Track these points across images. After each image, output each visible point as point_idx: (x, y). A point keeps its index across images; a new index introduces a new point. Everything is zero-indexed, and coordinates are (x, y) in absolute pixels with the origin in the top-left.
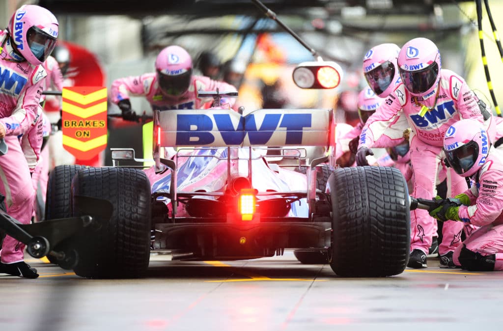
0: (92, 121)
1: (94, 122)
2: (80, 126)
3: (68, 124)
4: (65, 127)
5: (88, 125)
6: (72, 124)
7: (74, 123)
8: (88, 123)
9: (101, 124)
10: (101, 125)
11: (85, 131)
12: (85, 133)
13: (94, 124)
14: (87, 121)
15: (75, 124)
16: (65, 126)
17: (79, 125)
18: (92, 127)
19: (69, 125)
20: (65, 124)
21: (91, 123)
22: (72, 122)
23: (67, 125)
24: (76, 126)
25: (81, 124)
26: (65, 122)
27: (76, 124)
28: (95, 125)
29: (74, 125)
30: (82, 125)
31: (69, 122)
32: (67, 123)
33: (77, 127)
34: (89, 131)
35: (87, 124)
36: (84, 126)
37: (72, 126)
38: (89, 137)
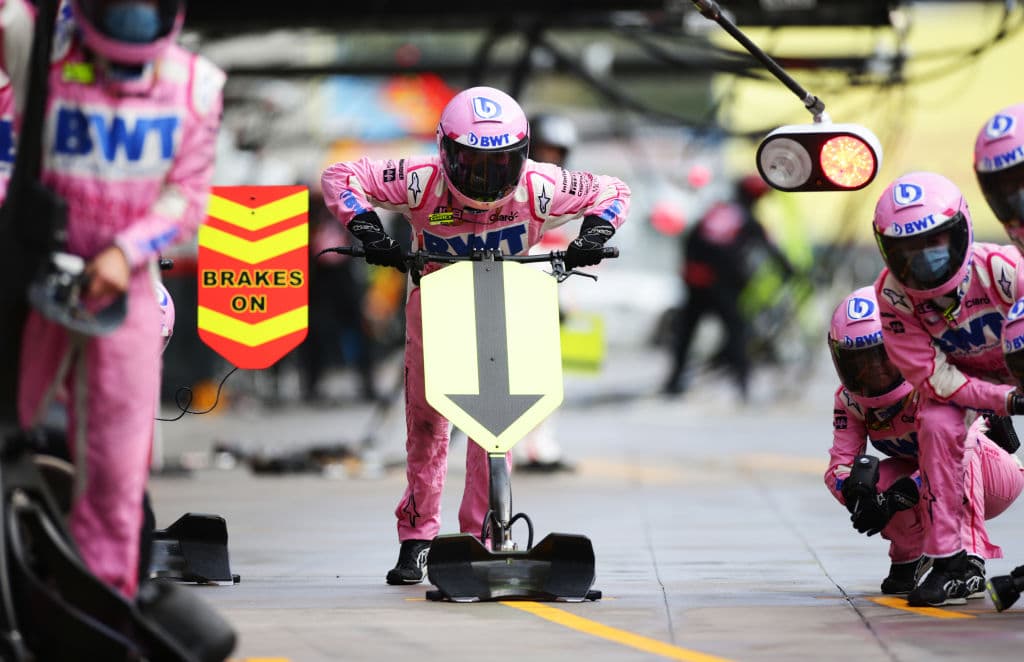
0: (271, 272)
1: (276, 274)
2: (243, 284)
3: (213, 278)
4: (204, 286)
5: (262, 282)
6: (223, 279)
7: (227, 276)
8: (263, 277)
9: (296, 279)
10: (295, 281)
11: (255, 296)
12: (254, 300)
13: (276, 278)
14: (259, 273)
15: (229, 279)
16: (206, 283)
17: (241, 282)
18: (272, 285)
19: (215, 282)
20: (206, 278)
21: (270, 277)
22: (223, 274)
23: (210, 281)
24: (232, 283)
25: (244, 278)
26: (206, 274)
27: (233, 279)
28: (279, 281)
29: (226, 282)
30: (248, 281)
31: (214, 274)
32: (210, 275)
33: (236, 285)
34: (265, 297)
35: (258, 279)
36: (253, 285)
37: (223, 283)
38: (265, 310)
